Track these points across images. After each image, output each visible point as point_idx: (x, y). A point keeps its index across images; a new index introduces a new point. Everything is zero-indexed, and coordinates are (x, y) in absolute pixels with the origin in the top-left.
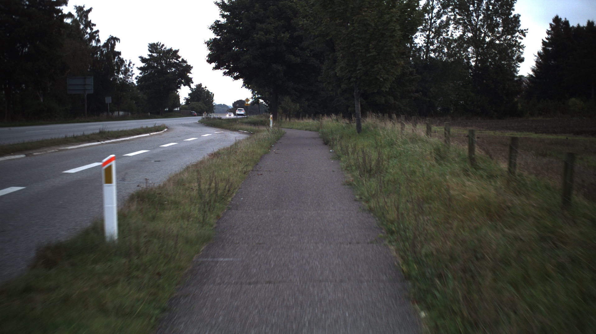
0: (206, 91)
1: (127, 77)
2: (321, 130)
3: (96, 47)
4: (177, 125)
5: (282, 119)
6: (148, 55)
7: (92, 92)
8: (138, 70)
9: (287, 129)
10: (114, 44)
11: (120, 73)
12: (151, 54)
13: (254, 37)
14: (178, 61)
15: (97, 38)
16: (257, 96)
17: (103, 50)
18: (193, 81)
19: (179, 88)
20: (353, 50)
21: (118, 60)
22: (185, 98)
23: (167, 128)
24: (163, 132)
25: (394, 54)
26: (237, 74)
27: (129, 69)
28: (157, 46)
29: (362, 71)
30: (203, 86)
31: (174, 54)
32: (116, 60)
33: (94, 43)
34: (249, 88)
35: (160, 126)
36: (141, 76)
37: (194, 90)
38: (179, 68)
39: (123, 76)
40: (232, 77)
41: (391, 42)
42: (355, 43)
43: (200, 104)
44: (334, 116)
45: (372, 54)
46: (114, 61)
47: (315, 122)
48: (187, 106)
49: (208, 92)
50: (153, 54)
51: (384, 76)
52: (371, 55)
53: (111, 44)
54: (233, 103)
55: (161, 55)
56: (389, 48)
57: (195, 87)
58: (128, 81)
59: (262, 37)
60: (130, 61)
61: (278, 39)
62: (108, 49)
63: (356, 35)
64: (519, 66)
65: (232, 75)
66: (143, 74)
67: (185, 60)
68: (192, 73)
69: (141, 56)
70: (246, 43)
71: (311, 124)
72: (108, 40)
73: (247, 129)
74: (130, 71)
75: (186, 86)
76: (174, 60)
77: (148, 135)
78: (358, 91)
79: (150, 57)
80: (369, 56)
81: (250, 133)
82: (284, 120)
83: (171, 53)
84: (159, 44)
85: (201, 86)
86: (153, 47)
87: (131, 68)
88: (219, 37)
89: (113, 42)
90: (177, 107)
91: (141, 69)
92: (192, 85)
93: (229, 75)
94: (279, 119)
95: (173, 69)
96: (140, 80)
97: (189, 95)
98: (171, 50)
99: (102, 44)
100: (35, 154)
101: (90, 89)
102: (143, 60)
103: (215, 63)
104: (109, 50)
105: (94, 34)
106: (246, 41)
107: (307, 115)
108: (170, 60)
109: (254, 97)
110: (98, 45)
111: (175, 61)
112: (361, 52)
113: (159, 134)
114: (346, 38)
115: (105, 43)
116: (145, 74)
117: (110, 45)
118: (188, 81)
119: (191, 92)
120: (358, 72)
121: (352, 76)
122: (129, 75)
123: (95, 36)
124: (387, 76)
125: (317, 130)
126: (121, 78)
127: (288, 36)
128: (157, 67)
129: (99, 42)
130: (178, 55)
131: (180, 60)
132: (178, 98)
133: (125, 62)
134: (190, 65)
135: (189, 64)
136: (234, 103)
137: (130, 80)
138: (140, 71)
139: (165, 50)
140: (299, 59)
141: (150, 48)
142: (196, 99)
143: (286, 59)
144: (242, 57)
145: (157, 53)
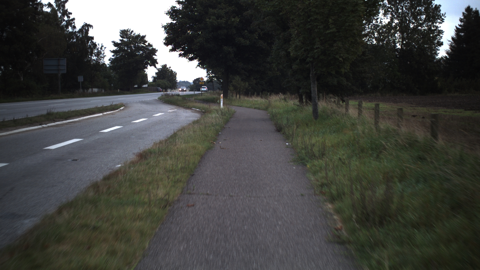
0: (170, 70)
1: (99, 58)
2: (270, 109)
3: (72, 32)
4: (136, 103)
5: (232, 96)
6: (119, 39)
7: (65, 72)
8: (111, 53)
9: (237, 107)
10: (88, 30)
11: (94, 55)
12: (122, 39)
13: (207, 21)
14: (145, 45)
15: (73, 25)
16: (211, 75)
17: (78, 35)
18: (158, 62)
19: (146, 68)
20: (310, 27)
21: (91, 44)
22: (152, 76)
23: (125, 106)
24: (118, 111)
26: (191, 55)
27: (101, 51)
28: (127, 32)
29: (320, 50)
30: (168, 67)
31: (142, 39)
32: (89, 44)
33: (70, 29)
34: (204, 68)
35: (117, 105)
37: (160, 70)
38: (146, 51)
39: (96, 58)
40: (187, 58)
42: (312, 18)
43: (165, 82)
44: (282, 96)
47: (263, 100)
48: (154, 83)
49: (172, 71)
50: (124, 39)
51: (343, 56)
53: (85, 29)
54: (193, 81)
55: (131, 40)
57: (161, 67)
58: (100, 62)
59: (214, 21)
60: (102, 45)
61: (229, 23)
62: (82, 34)
63: (314, 9)
64: (438, 49)
65: (187, 57)
66: (115, 56)
67: (151, 44)
68: (157, 56)
69: (113, 41)
71: (259, 102)
72: (83, 26)
73: (199, 107)
74: (102, 53)
75: (152, 66)
76: (141, 44)
77: (101, 114)
78: (314, 72)
79: (121, 41)
81: (202, 111)
82: (234, 97)
83: (139, 39)
84: (129, 30)
85: (166, 66)
86: (124, 33)
87: (103, 51)
88: (174, 22)
89: (87, 28)
90: (145, 84)
91: (113, 52)
92: (157, 65)
93: (185, 57)
94: (230, 96)
95: (140, 52)
96: (113, 61)
97: (156, 73)
98: (139, 36)
99: (77, 29)
101: (63, 69)
102: (115, 44)
103: (171, 45)
104: (84, 35)
107: (256, 93)
108: (138, 44)
109: (208, 76)
110: (74, 31)
111: (143, 45)
112: (319, 28)
113: (112, 114)
114: (302, 14)
115: (80, 29)
116: (117, 56)
117: (84, 31)
118: (154, 63)
119: (158, 71)
120: (315, 51)
121: (309, 55)
122: (101, 57)
123: (72, 23)
124: (347, 55)
125: (266, 109)
126: (94, 60)
127: (238, 20)
128: (127, 51)
129: (75, 28)
130: (145, 40)
131: (147, 44)
132: (146, 76)
133: (98, 45)
134: (155, 49)
135: (154, 47)
137: (102, 61)
138: (113, 54)
139: (134, 35)
140: (248, 42)
141: (121, 34)
142: (162, 77)
143: (236, 42)
144: (196, 39)
145: (127, 38)
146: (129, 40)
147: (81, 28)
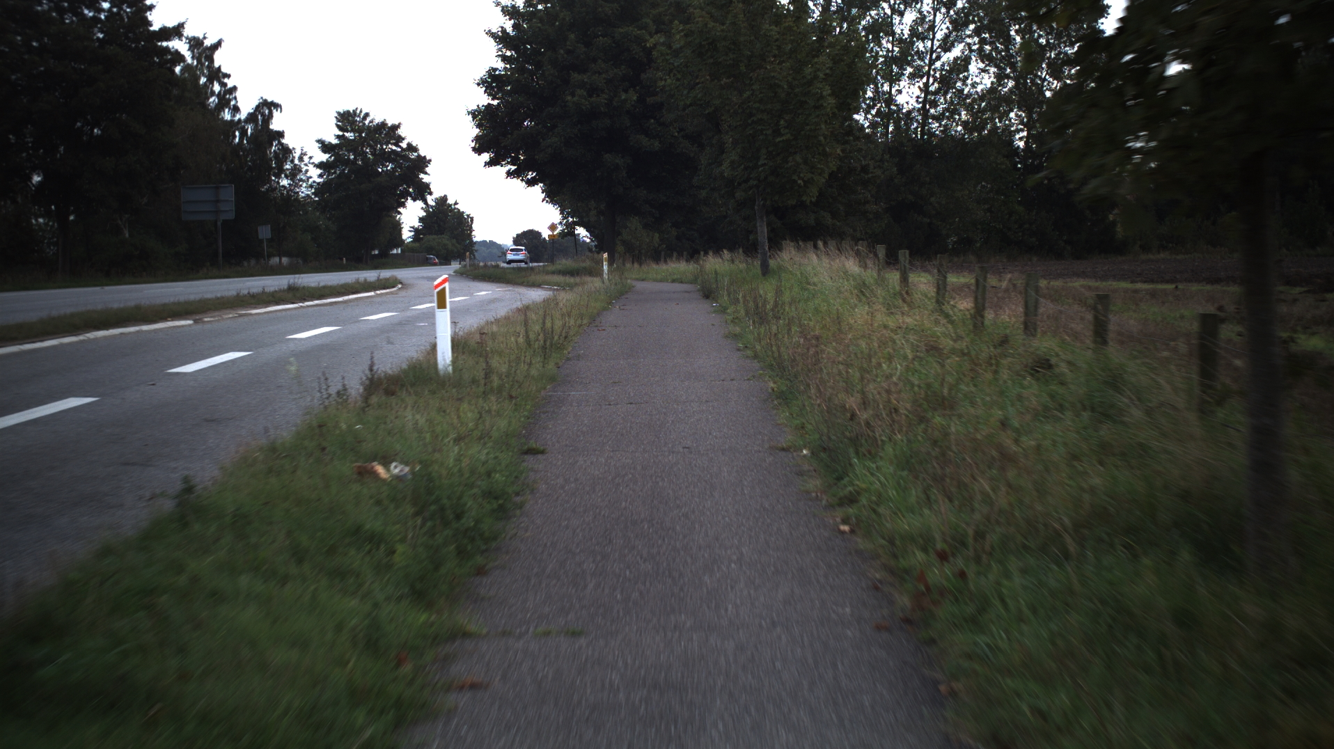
0: (456, 211)
1: (296, 183)
2: (700, 278)
3: (232, 121)
6: (335, 135)
7: (231, 216)
8: (315, 168)
9: (636, 281)
10: (271, 115)
11: (283, 176)
12: (341, 133)
13: (567, 102)
14: (400, 147)
15: (233, 103)
16: (570, 220)
17: (247, 127)
18: (431, 191)
19: (403, 205)
20: (751, 132)
21: (278, 149)
22: (411, 227)
23: (402, 283)
24: (398, 290)
25: (822, 138)
26: (532, 174)
27: (300, 166)
28: (354, 118)
29: (767, 167)
30: (450, 201)
31: (389, 132)
32: (274, 148)
33: (227, 115)
34: (555, 204)
35: (387, 281)
36: (320, 180)
37: (430, 210)
38: (402, 164)
39: (289, 181)
40: (522, 180)
41: (818, 116)
42: (755, 119)
43: (445, 240)
44: (726, 254)
45: (784, 138)
46: (270, 151)
47: (691, 267)
48: (417, 245)
49: (461, 214)
50: (347, 135)
51: (805, 176)
52: (783, 140)
53: (263, 115)
54: (514, 238)
55: (363, 135)
56: (813, 127)
57: (435, 203)
58: (298, 192)
59: (583, 101)
60: (302, 150)
61: (615, 104)
62: (256, 125)
63: (757, 105)
65: (523, 177)
66: (325, 177)
67: (414, 145)
68: (429, 174)
69: (320, 138)
70: (552, 111)
71: (682, 270)
72: (258, 107)
73: (557, 283)
74: (302, 171)
75: (418, 201)
76: (390, 146)
78: (762, 202)
79: (339, 140)
80: (779, 142)
81: (564, 289)
82: (628, 265)
83: (384, 132)
84: (358, 112)
85: (447, 200)
86: (346, 120)
87: (306, 165)
88: (495, 102)
89: (267, 112)
90: (396, 246)
91: (320, 166)
92: (428, 198)
93: (518, 177)
94: (620, 262)
95: (388, 166)
96: (320, 189)
97: (421, 220)
98: (383, 124)
99: (243, 115)
100: (206, 319)
101: (228, 210)
102: (325, 147)
103: (488, 152)
104: (260, 127)
105: (228, 96)
106: (550, 109)
107: (675, 254)
108: (382, 146)
109: (565, 221)
110: (236, 118)
111: (394, 148)
112: (766, 134)
114: (739, 111)
115: (250, 114)
116: (330, 177)
117: (260, 117)
118: (422, 191)
119: (425, 214)
121: (751, 176)
122: (301, 180)
123: (230, 100)
124: (810, 175)
125: (694, 281)
126: (283, 186)
127: (635, 98)
128: (354, 162)
129: (237, 112)
130: (400, 136)
131: (404, 145)
132: (397, 227)
133: (293, 152)
134: (425, 157)
135: (422, 153)
136: (515, 236)
137: (302, 190)
138: (319, 171)
139: (371, 124)
140: (657, 145)
141: (339, 121)
142: (437, 228)
143: (631, 144)
144: (544, 140)
145: (353, 131)
146: (360, 135)
147: (252, 111)
